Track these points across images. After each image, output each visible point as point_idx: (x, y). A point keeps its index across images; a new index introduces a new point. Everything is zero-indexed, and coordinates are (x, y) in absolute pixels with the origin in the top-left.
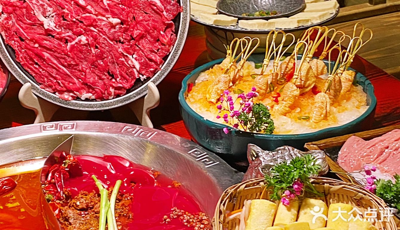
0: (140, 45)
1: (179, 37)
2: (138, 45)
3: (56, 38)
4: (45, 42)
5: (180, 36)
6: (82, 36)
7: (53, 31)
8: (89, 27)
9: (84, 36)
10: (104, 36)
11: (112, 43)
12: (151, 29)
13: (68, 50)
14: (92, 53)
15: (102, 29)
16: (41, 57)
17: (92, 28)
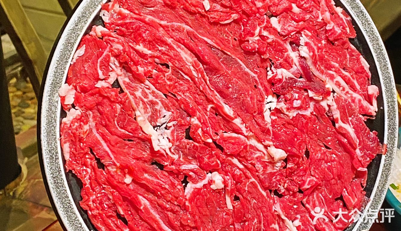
0: (309, 204)
1: (374, 199)
2: (305, 203)
3: (166, 171)
4: (146, 175)
5: (375, 196)
6: (216, 173)
7: (164, 156)
8: (230, 158)
9: (220, 173)
10: (253, 180)
11: (264, 193)
12: (334, 178)
13: (187, 197)
14: (227, 207)
15: (253, 165)
16: (134, 204)
17: (235, 161)
